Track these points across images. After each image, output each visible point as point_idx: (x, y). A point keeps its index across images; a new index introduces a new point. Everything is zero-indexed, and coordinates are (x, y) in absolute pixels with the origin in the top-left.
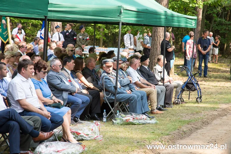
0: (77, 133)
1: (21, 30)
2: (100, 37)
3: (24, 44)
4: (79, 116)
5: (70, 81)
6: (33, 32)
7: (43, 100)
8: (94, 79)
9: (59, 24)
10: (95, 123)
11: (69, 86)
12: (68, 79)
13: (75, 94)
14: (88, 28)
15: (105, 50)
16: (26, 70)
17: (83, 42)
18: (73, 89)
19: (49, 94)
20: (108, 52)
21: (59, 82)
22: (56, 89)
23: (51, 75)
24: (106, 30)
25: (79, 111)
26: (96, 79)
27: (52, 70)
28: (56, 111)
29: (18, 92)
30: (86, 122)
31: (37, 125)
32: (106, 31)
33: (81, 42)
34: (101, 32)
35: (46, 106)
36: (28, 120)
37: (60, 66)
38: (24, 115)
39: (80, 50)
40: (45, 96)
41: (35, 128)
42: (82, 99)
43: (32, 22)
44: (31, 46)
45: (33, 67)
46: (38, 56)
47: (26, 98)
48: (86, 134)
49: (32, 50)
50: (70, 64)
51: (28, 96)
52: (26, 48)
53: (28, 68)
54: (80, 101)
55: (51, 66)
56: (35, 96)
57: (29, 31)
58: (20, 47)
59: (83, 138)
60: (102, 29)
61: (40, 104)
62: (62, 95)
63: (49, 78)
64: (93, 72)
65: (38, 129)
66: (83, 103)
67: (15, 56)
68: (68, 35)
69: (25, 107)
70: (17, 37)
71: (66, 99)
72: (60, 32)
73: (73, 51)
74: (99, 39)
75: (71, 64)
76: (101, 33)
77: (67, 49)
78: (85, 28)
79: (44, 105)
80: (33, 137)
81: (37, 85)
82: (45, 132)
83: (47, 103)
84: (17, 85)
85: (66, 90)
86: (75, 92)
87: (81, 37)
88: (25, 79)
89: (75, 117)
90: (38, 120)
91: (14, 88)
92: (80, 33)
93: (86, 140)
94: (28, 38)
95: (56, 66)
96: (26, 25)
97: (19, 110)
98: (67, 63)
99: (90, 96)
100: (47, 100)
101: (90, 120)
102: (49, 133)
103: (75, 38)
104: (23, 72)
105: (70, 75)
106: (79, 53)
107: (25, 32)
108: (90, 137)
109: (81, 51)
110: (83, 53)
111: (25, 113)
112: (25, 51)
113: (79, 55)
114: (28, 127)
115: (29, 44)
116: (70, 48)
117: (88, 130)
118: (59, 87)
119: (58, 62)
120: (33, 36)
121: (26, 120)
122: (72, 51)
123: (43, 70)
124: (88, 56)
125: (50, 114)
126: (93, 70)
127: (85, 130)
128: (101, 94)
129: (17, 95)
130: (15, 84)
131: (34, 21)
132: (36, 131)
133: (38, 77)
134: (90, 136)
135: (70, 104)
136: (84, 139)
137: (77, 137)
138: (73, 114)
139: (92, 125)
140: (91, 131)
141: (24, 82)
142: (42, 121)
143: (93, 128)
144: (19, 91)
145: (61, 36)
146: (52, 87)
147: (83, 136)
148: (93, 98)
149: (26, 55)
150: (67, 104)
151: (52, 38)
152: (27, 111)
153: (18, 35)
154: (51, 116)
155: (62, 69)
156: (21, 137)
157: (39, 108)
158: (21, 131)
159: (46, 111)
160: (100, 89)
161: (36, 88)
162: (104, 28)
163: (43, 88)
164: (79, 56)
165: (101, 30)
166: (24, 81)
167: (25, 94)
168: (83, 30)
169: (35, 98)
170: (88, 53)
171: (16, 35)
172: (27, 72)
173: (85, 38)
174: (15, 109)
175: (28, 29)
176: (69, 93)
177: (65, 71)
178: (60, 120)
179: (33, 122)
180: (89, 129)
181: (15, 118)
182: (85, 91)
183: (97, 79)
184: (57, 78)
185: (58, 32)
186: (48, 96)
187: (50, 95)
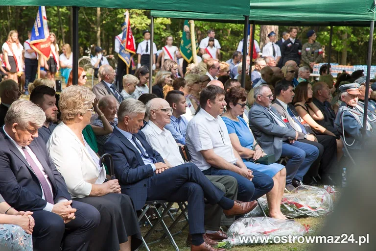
0: (296, 204)
1: (213, 41)
2: (342, 49)
3: (215, 62)
4: (301, 178)
5: (286, 121)
6: (233, 44)
7: (241, 151)
8: (327, 117)
9: (275, 28)
10: (327, 190)
11: (284, 129)
12: (283, 118)
13: (294, 141)
14: (322, 35)
15: (349, 69)
16: (214, 103)
17: (312, 57)
18: (291, 134)
19: (250, 141)
20: (353, 73)
21: (268, 122)
22: (262, 134)
23: (255, 111)
24: (352, 36)
25: (300, 169)
26: (331, 118)
27: (258, 102)
28: (262, 168)
29: (201, 139)
30: (313, 188)
31: (231, 190)
32: (353, 38)
33: (309, 58)
34: (344, 40)
35: (246, 160)
36: (217, 182)
37: (270, 96)
38: (210, 175)
39: (306, 71)
40: (244, 144)
41: (229, 196)
42: (306, 151)
43: (231, 27)
44: (226, 66)
45: (223, 96)
46: (236, 80)
47: (214, 148)
48: (312, 206)
49: (228, 72)
50: (287, 94)
51: (217, 144)
52: (219, 68)
53: (216, 99)
54: (302, 152)
55: (255, 97)
56: (229, 143)
57: (225, 42)
58: (209, 68)
59: (306, 212)
60: (346, 34)
61: (235, 157)
62: (273, 143)
63: (252, 116)
64: (325, 105)
65: (232, 196)
66: (307, 156)
67: (200, 81)
68: (291, 47)
69: (212, 162)
70: (207, 52)
71: (280, 150)
72: (275, 42)
73: (294, 73)
74: (341, 53)
75: (289, 92)
76: (344, 42)
77: (284, 69)
78: (316, 34)
79: (242, 159)
80: (224, 208)
81: (232, 128)
82: (244, 201)
83: (247, 156)
84: (199, 127)
85: (280, 136)
86: (294, 139)
87: (308, 49)
88: (211, 118)
89: (295, 179)
90: (233, 182)
91: (195, 132)
92: (307, 43)
93: (311, 216)
94: (224, 53)
95: (265, 97)
96: (223, 32)
97: (202, 166)
98: (282, 91)
99: (320, 145)
100: (248, 151)
101: (320, 184)
102: (249, 203)
103: (300, 51)
104: (210, 106)
105: (287, 110)
106: (304, 75)
107: (221, 44)
108: (318, 212)
109: (308, 72)
110: (311, 75)
111: (212, 171)
112: (217, 73)
113: (304, 78)
114: (216, 192)
115: (223, 62)
116: (289, 68)
117: (314, 200)
118: (269, 130)
119: (267, 90)
120: (232, 50)
121: (214, 182)
122: (292, 72)
123: (240, 101)
124: (318, 79)
125: (251, 173)
126: (324, 102)
127: (309, 199)
128: (338, 141)
129: (199, 143)
130: (196, 125)
131: (233, 25)
132: (229, 199)
133: (233, 113)
134: (318, 210)
135: (286, 157)
136: (308, 215)
137: (297, 211)
138: (291, 175)
139: (322, 193)
140: (320, 203)
141: (211, 123)
142: (239, 183)
143: (323, 197)
144: (203, 136)
145: (277, 48)
146: (256, 130)
147: (307, 210)
148: (325, 149)
149: (218, 80)
150: (281, 158)
151: (261, 52)
152: (215, 168)
153: (209, 48)
154: (253, 176)
155: (274, 101)
156: (206, 209)
157: (234, 164)
158: (205, 199)
159: (245, 169)
160: (337, 133)
161: (229, 132)
162: (350, 33)
163: (241, 132)
164: (303, 80)
165: (345, 36)
166: (210, 121)
167: (213, 142)
168: (314, 37)
169: (228, 148)
170: (319, 75)
171: (206, 49)
172: (215, 106)
173: (316, 51)
174: (197, 165)
175: (226, 38)
176: (285, 139)
177: (277, 105)
178: (268, 183)
179: (225, 185)
180: (318, 198)
181: (196, 179)
182: (311, 138)
183: (333, 117)
184: (265, 116)
185: (273, 42)
186: (249, 145)
187: (252, 143)
